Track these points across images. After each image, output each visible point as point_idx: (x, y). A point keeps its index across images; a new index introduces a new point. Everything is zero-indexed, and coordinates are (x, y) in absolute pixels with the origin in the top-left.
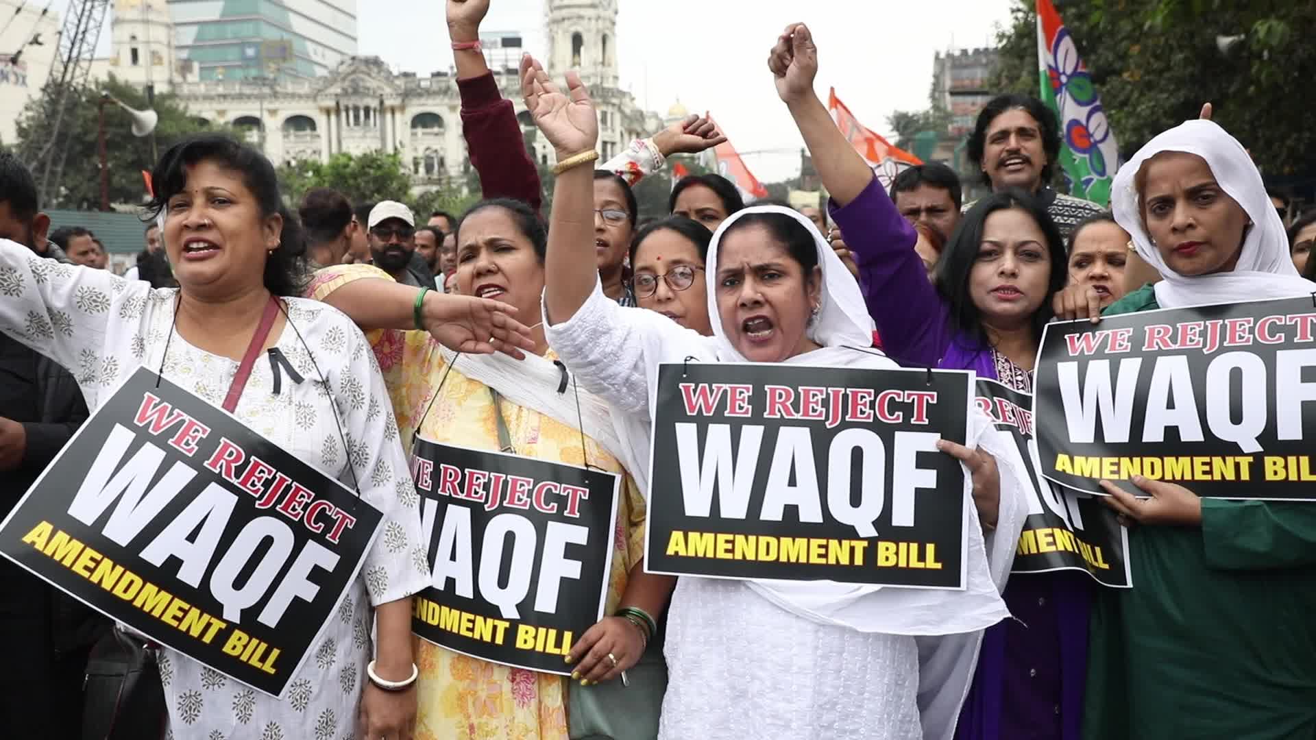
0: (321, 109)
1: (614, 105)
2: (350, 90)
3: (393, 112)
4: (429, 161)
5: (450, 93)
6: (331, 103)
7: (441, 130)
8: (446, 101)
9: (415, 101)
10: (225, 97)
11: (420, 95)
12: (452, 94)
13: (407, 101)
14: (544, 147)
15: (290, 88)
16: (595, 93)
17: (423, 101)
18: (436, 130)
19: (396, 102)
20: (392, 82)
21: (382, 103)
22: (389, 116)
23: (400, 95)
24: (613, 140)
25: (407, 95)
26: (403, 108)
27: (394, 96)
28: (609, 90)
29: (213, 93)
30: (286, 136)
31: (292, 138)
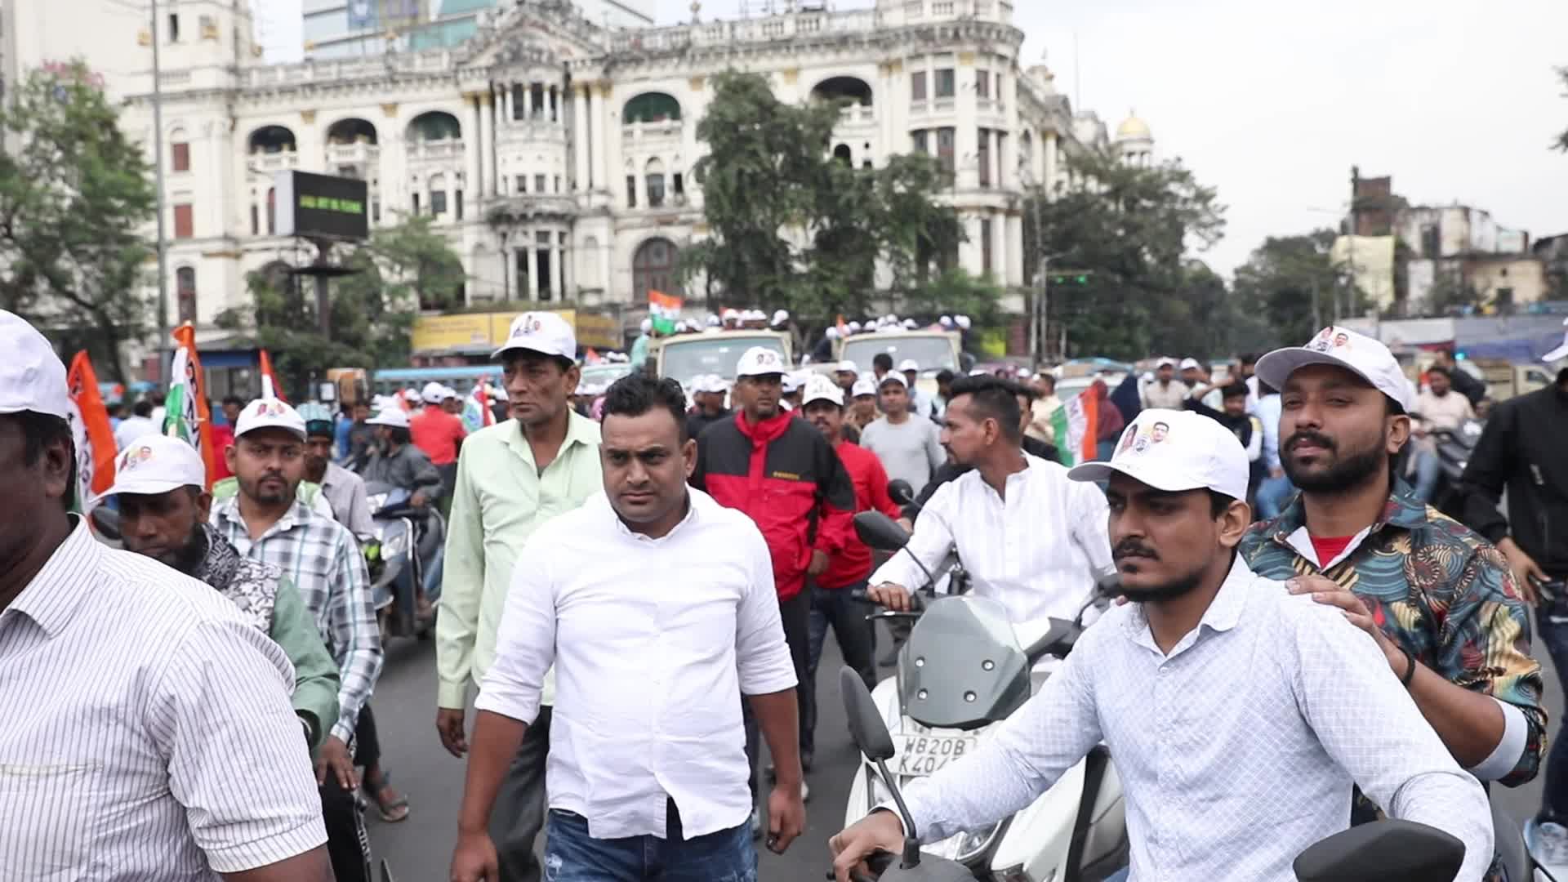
0: (464, 96)
1: (1002, 58)
2: (507, 56)
3: (588, 97)
4: (655, 183)
5: (689, 53)
6: (480, 85)
7: (677, 124)
8: (684, 69)
9: (629, 73)
10: (312, 86)
11: (638, 61)
12: (693, 56)
13: (614, 74)
14: (867, 146)
15: (419, 65)
16: (962, 33)
17: (642, 71)
18: (667, 123)
19: (593, 74)
20: (586, 39)
21: (567, 77)
22: (580, 101)
23: (600, 60)
24: (1002, 127)
25: (611, 63)
26: (606, 88)
27: (589, 63)
28: (991, 27)
29: (296, 81)
30: (412, 150)
31: (421, 152)
